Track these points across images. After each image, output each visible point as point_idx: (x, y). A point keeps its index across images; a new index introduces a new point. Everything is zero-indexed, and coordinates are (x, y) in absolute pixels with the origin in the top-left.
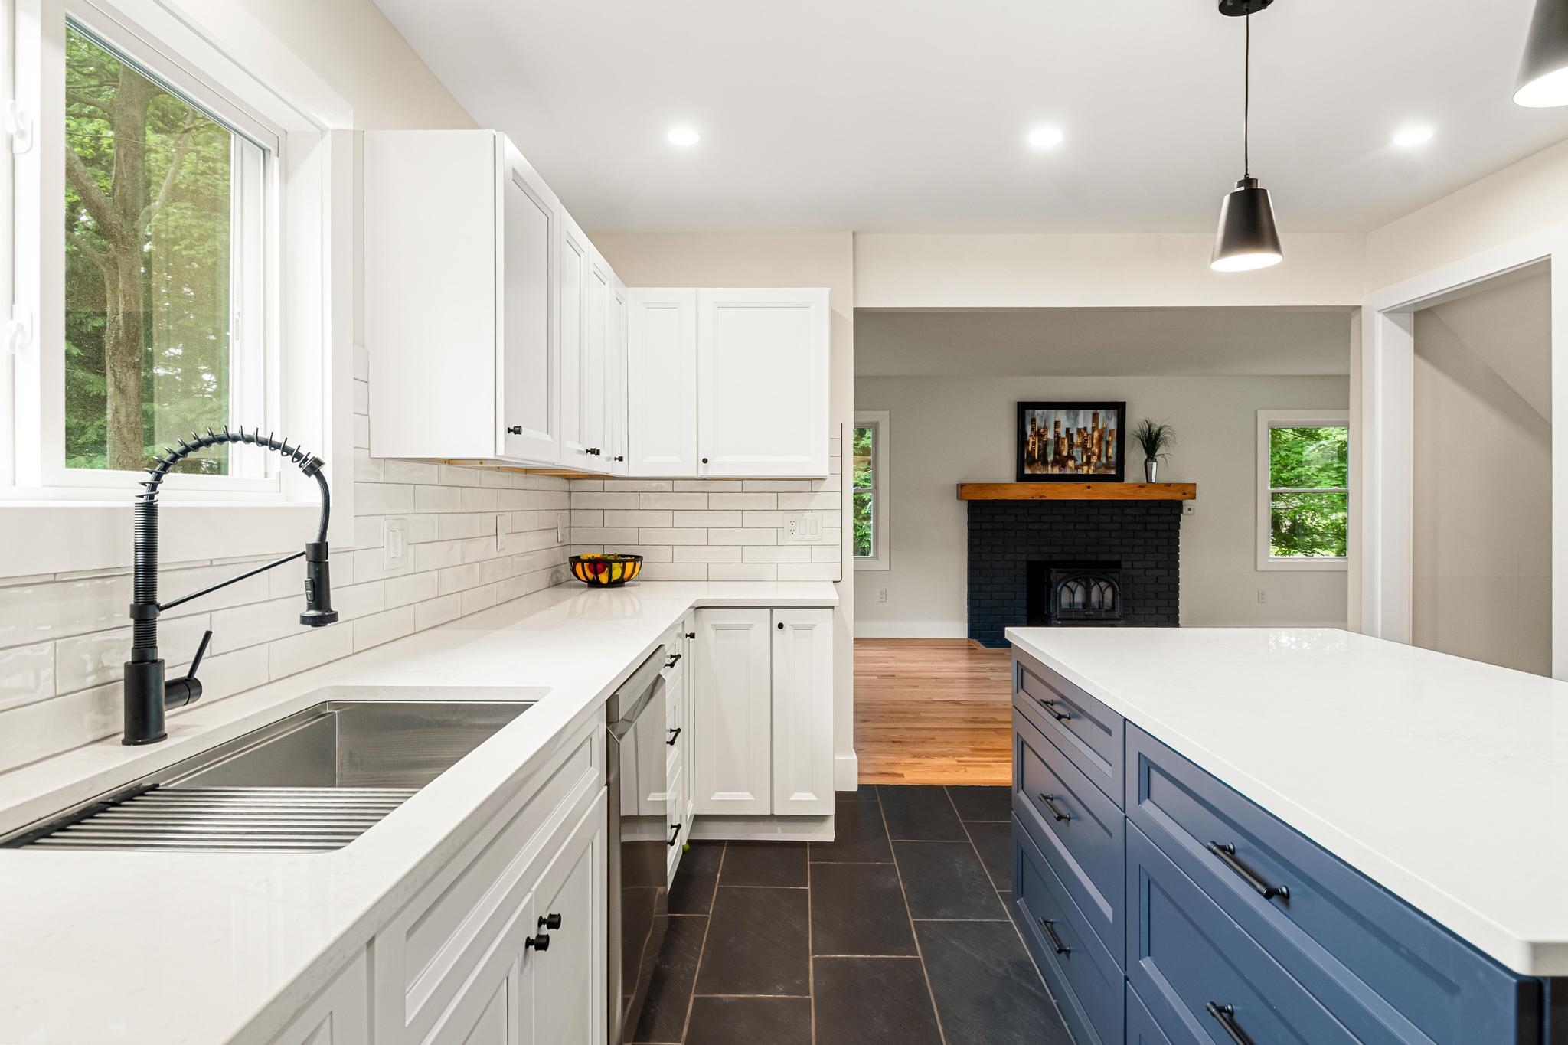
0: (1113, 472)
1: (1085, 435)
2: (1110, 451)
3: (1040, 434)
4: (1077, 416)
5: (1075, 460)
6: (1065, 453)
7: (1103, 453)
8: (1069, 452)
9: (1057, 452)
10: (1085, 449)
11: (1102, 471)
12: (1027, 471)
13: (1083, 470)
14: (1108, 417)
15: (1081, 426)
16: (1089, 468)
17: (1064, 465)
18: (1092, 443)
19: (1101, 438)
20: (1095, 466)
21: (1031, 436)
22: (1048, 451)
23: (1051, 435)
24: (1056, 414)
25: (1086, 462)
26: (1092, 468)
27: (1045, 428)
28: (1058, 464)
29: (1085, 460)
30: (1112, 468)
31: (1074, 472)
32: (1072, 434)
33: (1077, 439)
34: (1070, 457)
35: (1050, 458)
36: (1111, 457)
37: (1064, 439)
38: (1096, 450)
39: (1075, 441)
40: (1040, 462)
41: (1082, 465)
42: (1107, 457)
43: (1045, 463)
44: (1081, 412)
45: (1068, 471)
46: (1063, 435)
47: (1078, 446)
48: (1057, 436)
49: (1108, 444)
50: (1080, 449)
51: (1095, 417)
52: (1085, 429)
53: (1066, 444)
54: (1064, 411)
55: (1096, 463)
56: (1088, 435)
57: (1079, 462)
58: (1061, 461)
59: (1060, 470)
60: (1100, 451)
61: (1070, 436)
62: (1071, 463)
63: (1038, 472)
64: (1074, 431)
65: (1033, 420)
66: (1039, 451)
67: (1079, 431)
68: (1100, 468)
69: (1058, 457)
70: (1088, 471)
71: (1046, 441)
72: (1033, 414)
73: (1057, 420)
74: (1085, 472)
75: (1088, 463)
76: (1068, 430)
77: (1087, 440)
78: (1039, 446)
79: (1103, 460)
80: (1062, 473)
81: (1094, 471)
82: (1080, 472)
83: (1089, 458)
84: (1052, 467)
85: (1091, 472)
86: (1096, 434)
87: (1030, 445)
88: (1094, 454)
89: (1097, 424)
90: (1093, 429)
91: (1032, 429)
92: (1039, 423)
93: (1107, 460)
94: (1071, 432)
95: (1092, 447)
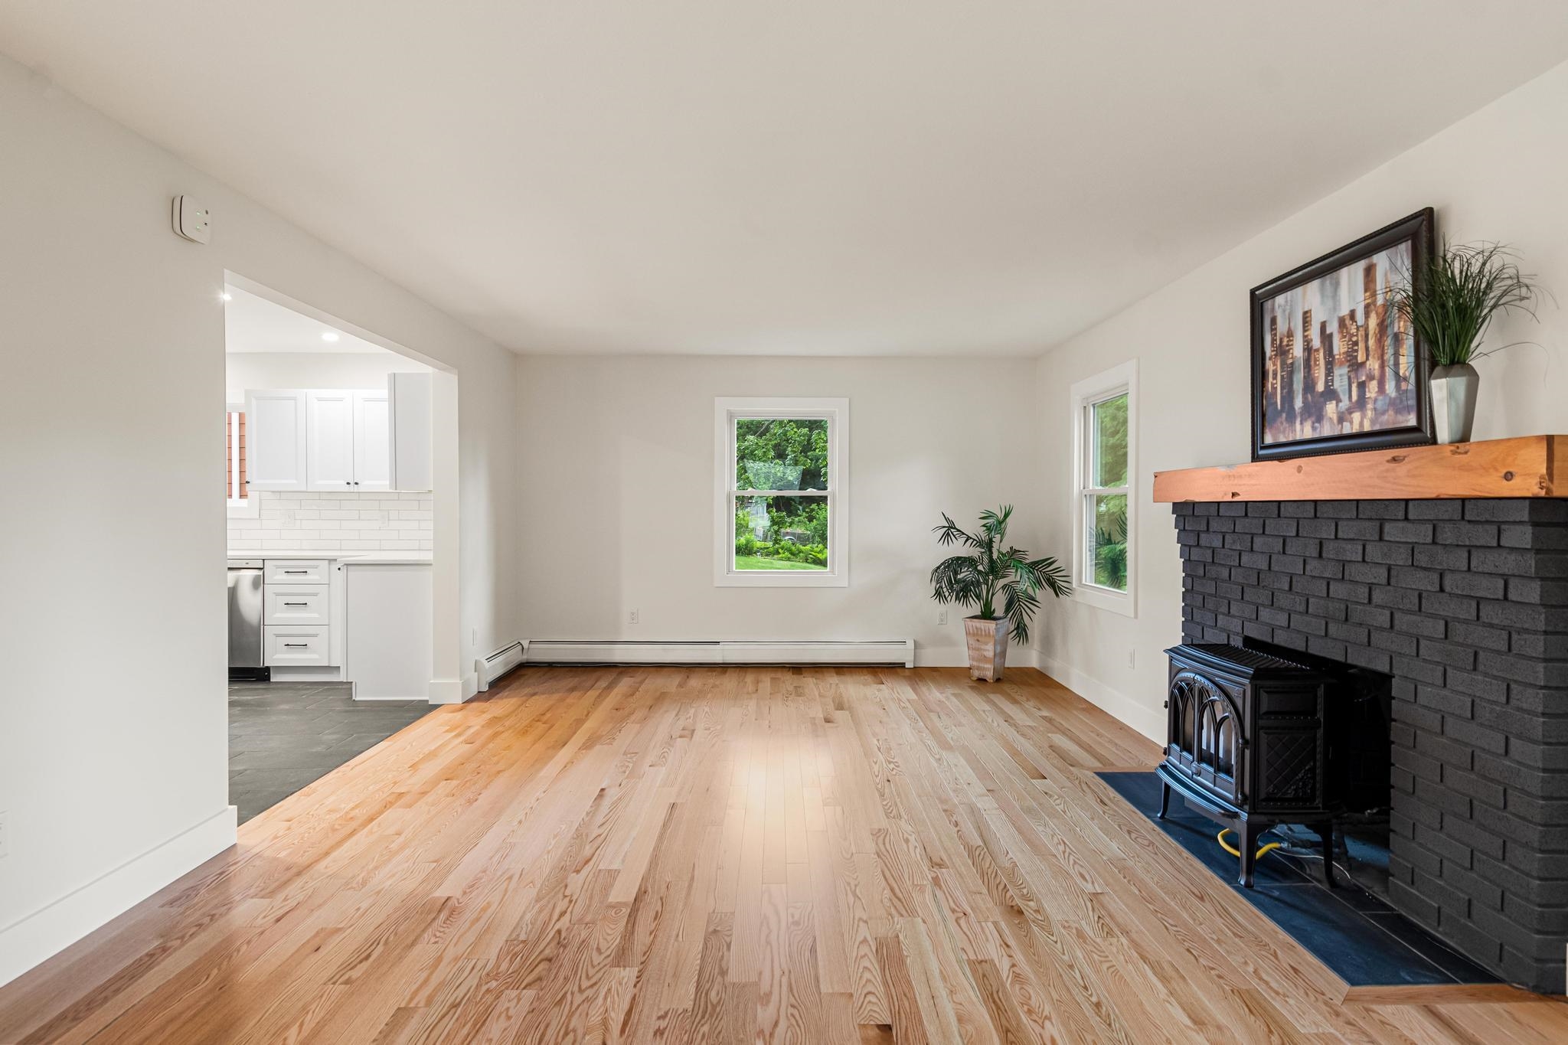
0: (1412, 421)
1: (1354, 331)
2: (1402, 360)
3: (1282, 351)
4: (1336, 285)
5: (1339, 401)
6: (1320, 387)
7: (1389, 372)
8: (1326, 381)
9: (1309, 385)
10: (1356, 366)
11: (1389, 421)
12: (1269, 439)
13: (1351, 423)
14: (1394, 267)
15: (1345, 311)
16: (1363, 417)
17: (1319, 418)
18: (1367, 348)
19: (1383, 327)
20: (1375, 409)
21: (1270, 359)
22: (1295, 386)
23: (1298, 351)
24: (1304, 293)
25: (1358, 401)
26: (1369, 413)
27: (1290, 334)
28: (1310, 416)
29: (1355, 397)
30: (1408, 410)
31: (1336, 432)
32: (1331, 335)
33: (1339, 347)
34: (1330, 394)
35: (1298, 403)
36: (1405, 379)
37: (1317, 350)
38: (1373, 365)
39: (1336, 351)
40: (1284, 415)
41: (1350, 411)
42: (1398, 378)
43: (1291, 418)
44: (1344, 273)
45: (1327, 431)
46: (1316, 343)
47: (1341, 364)
48: (1308, 349)
49: (1397, 339)
50: (1345, 370)
51: (1369, 271)
52: (1352, 315)
53: (1322, 362)
54: (1315, 284)
55: (1376, 400)
56: (1358, 328)
57: (1345, 404)
58: (1314, 412)
59: (1314, 428)
60: (1382, 367)
61: (1326, 338)
62: (1331, 409)
63: (1282, 439)
64: (1333, 328)
65: (1274, 321)
66: (1282, 388)
67: (1342, 322)
68: (1384, 413)
69: (1309, 396)
70: (1361, 424)
71: (1292, 364)
72: (1273, 309)
73: (1306, 310)
74: (1356, 429)
75: (1361, 403)
76: (1323, 326)
77: (1356, 343)
78: (1282, 376)
79: (1390, 387)
80: (1316, 435)
81: (1373, 422)
82: (1347, 429)
83: (1362, 386)
84: (1301, 423)
85: (1367, 428)
86: (1373, 322)
87: (1271, 379)
88: (1371, 378)
89: (1374, 295)
90: (1367, 309)
91: (1273, 340)
92: (1282, 327)
93: (1398, 387)
94: (1328, 332)
95: (1367, 359)
